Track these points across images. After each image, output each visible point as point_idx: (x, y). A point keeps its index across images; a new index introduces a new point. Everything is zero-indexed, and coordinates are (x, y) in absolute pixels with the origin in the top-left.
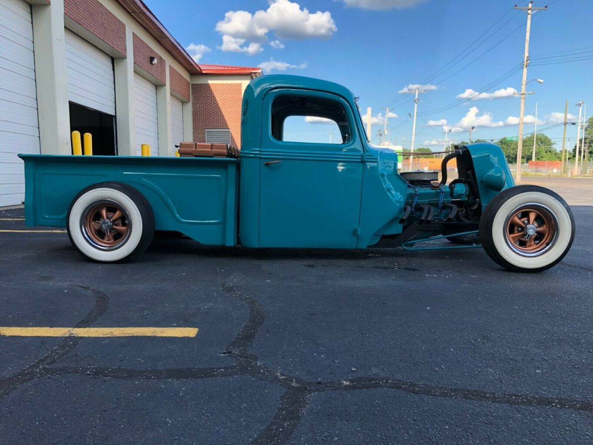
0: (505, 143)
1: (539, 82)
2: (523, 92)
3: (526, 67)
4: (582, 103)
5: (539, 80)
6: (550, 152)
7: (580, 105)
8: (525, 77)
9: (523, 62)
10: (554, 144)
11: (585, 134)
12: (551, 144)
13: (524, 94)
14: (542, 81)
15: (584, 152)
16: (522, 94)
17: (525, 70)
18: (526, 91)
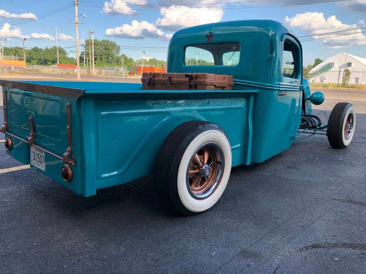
0: (36, 51)
1: (84, 17)
2: (76, 22)
3: (77, 5)
4: (94, 32)
5: (84, 15)
6: (66, 58)
7: (92, 33)
8: (77, 12)
9: (75, 2)
10: (68, 54)
11: (85, 49)
12: (65, 54)
13: (77, 23)
14: (86, 16)
15: (86, 60)
16: (76, 23)
17: (76, 8)
18: (78, 21)
